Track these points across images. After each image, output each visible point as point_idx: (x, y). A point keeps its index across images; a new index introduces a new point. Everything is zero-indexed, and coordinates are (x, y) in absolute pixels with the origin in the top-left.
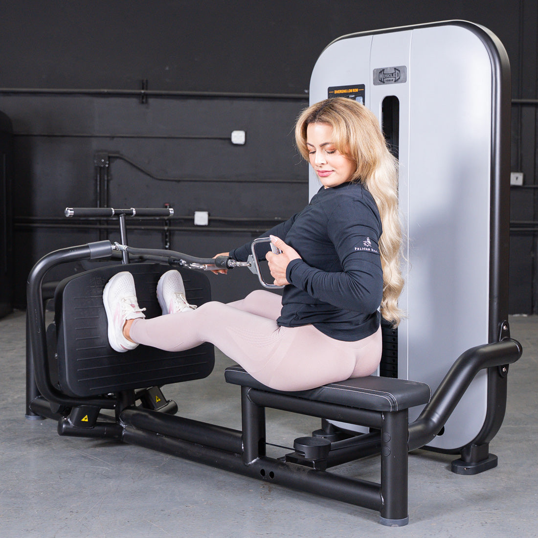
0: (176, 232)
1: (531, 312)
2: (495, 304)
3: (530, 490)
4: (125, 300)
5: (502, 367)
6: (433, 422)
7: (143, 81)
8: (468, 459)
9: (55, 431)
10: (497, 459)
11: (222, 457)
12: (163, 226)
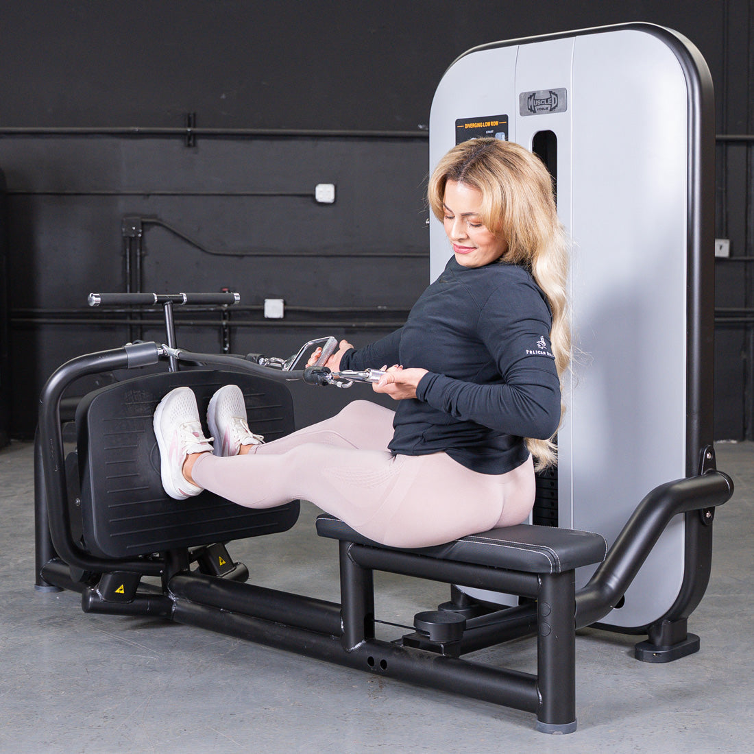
0: (238, 328)
1: (742, 438)
2: (695, 422)
3: (746, 683)
4: (185, 427)
5: (706, 511)
6: (610, 588)
7: (189, 114)
8: (658, 640)
9: (78, 607)
10: (699, 640)
11: (314, 641)
12: (220, 320)
